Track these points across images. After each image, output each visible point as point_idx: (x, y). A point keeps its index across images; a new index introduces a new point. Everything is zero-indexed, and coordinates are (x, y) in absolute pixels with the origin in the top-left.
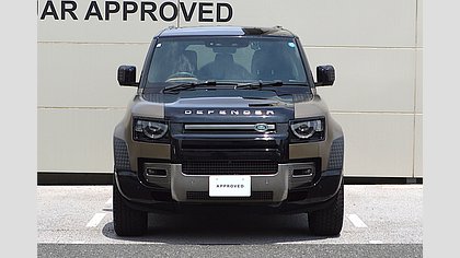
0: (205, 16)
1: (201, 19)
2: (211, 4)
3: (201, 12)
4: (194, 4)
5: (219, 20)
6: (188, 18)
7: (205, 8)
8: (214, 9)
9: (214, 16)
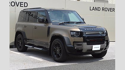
0: (21, 5)
1: (21, 6)
2: (23, 3)
3: (21, 4)
4: (19, 2)
5: (25, 6)
6: (17, 6)
7: (21, 3)
8: (23, 4)
9: (23, 5)
